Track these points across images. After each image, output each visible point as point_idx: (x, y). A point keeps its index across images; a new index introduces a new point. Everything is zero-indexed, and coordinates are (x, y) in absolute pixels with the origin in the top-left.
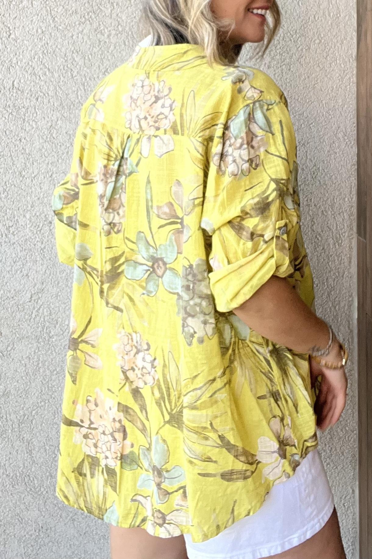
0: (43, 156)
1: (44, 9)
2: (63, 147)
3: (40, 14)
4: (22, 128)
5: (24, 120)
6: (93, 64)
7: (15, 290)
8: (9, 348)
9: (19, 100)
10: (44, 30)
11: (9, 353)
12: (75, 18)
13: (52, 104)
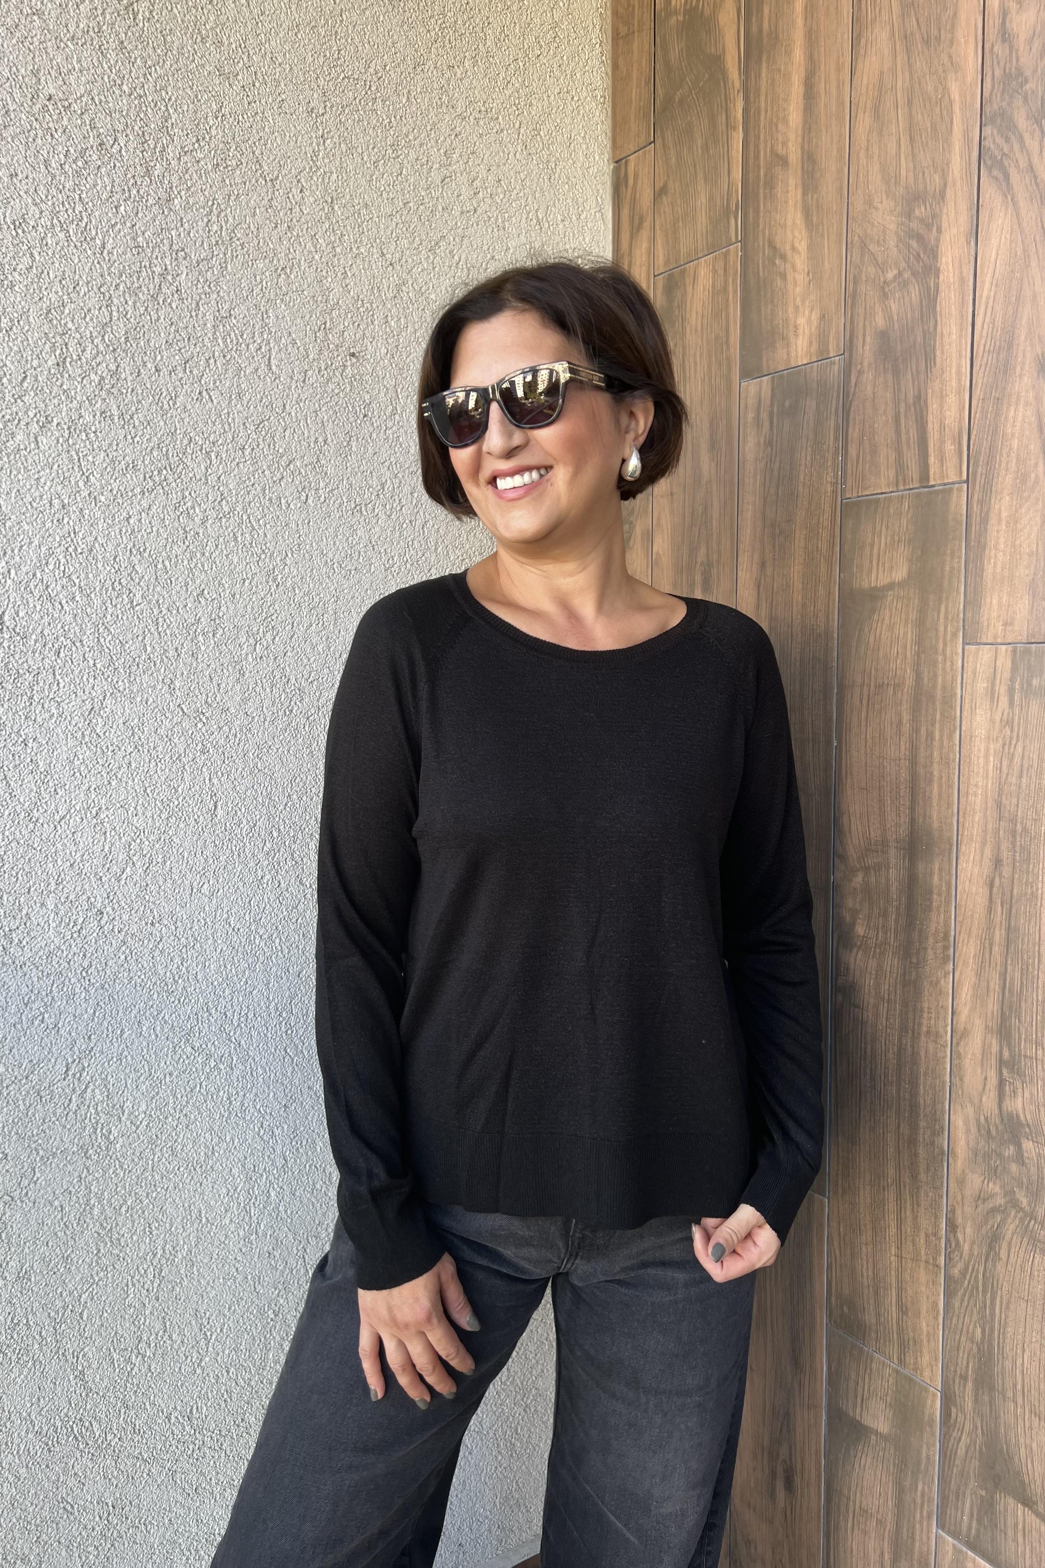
0: (78, 774)
1: (64, 455)
2: (120, 754)
3: (56, 467)
4: (26, 718)
5: (31, 698)
6: (173, 579)
7: (31, 1061)
8: (25, 1182)
9: (17, 656)
10: (66, 501)
11: (25, 1191)
12: (133, 480)
13: (92, 662)
